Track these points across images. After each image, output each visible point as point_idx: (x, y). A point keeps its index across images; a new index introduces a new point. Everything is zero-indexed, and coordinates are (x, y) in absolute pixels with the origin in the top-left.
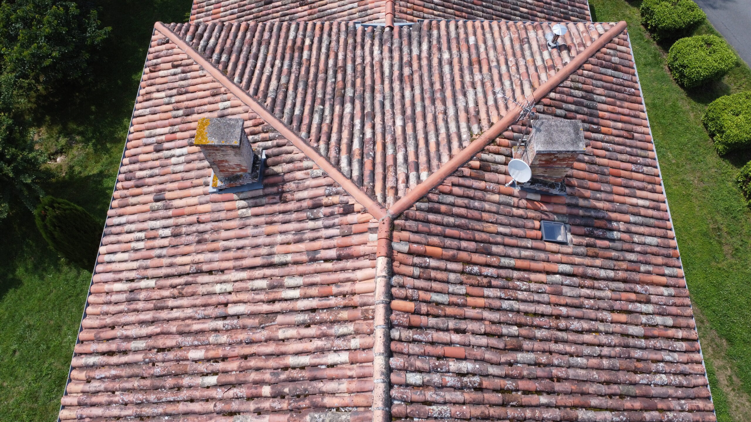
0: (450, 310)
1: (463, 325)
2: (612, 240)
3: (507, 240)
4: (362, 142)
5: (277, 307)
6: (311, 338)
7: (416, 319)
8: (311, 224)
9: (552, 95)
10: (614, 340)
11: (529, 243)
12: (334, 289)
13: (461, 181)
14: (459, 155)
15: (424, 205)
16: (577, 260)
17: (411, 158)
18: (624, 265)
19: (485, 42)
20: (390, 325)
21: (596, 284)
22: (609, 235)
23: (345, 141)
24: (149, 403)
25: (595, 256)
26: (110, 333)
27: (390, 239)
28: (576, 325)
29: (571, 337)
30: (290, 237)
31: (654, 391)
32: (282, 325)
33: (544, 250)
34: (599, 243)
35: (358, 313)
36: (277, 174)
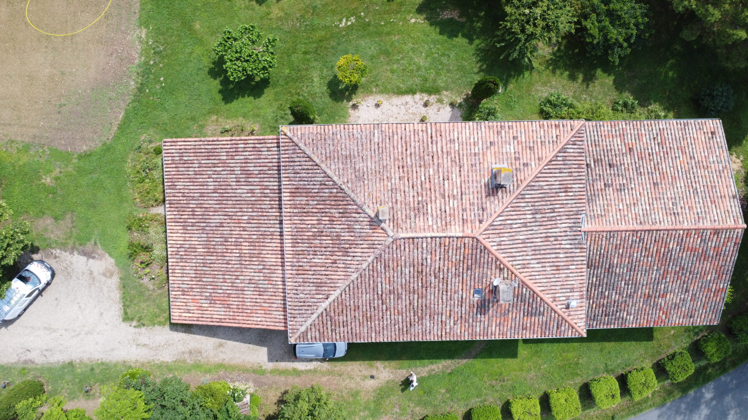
0: (446, 256)
1: (442, 260)
2: (477, 314)
3: (473, 276)
4: (511, 224)
5: (447, 199)
6: (436, 212)
7: (443, 245)
8: (476, 208)
9: (539, 299)
10: (440, 310)
11: (472, 284)
12: (452, 219)
13: (494, 261)
14: (505, 261)
15: (482, 248)
16: (468, 300)
17: (503, 243)
18: (467, 317)
19: (571, 273)
20: (440, 238)
21: (459, 306)
22: (479, 314)
23: (511, 217)
24: (415, 156)
25: (470, 307)
26: (438, 135)
27: (469, 237)
28: (444, 297)
29: (440, 295)
30: (472, 201)
31: (424, 321)
32: (441, 201)
33: (470, 289)
34: (475, 310)
35: (444, 227)
36: (497, 192)
